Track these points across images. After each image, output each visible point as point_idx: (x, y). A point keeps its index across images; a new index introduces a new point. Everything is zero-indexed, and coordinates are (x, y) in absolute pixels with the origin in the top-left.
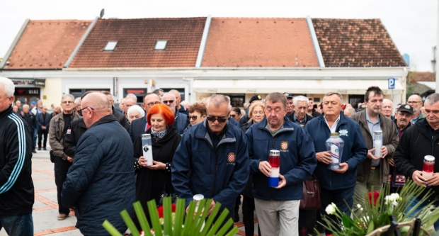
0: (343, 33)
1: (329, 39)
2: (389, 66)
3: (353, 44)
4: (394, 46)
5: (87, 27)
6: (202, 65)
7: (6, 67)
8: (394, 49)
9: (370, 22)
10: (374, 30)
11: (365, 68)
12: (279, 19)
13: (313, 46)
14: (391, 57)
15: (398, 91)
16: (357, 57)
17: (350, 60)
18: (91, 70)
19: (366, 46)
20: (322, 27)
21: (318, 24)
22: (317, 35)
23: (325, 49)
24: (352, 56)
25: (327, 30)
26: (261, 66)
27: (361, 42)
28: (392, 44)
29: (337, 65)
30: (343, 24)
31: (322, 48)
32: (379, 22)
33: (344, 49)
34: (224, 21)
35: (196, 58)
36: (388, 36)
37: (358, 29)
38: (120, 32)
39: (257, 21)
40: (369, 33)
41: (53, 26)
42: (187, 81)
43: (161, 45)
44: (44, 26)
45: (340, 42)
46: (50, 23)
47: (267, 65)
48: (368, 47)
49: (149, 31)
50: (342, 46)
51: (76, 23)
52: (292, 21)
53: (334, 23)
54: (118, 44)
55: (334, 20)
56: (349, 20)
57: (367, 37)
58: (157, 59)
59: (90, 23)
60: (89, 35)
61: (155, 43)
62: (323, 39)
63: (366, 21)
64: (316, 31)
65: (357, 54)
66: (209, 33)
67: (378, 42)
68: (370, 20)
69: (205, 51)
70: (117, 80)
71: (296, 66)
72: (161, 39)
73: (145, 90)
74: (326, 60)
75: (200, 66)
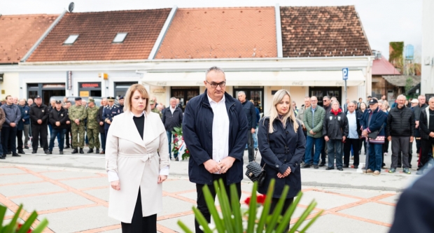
0: (310, 21)
1: (294, 28)
2: (352, 55)
3: (319, 33)
4: (363, 34)
5: (53, 20)
8: (363, 37)
9: (343, 10)
10: (345, 18)
11: (326, 57)
12: (246, 8)
13: (275, 35)
14: (357, 45)
16: (320, 46)
17: (312, 49)
18: (46, 64)
19: (333, 35)
20: (289, 16)
21: (286, 12)
22: (282, 24)
23: (288, 39)
24: (315, 44)
25: (296, 18)
26: (216, 57)
27: (328, 30)
28: (361, 32)
29: (296, 55)
30: (313, 12)
31: (284, 37)
32: (353, 9)
33: (307, 39)
34: (189, 12)
35: (151, 50)
36: (359, 24)
37: (329, 16)
38: (84, 25)
39: (223, 11)
40: (340, 20)
41: (21, 21)
42: (140, 74)
43: (120, 37)
44: (13, 21)
45: (306, 31)
46: (19, 18)
47: (222, 57)
48: (335, 35)
49: (112, 23)
50: (307, 35)
51: (44, 17)
52: (259, 10)
53: (304, 12)
54: (79, 37)
55: (304, 8)
56: (322, 8)
57: (336, 25)
58: (112, 52)
59: (57, 17)
60: (54, 29)
61: (115, 36)
62: (288, 28)
63: (339, 8)
64: (282, 20)
65: (321, 43)
66: (171, 24)
67: (346, 30)
68: (343, 7)
70: (71, 74)
71: (253, 57)
72: (122, 32)
73: (99, 84)
74: (285, 50)
75: (154, 58)
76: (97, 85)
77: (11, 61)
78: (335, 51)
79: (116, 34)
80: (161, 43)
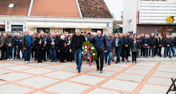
0: (89, 4)
1: (84, 6)
2: (106, 18)
3: (93, 9)
4: (108, 10)
6: (30, 15)
10: (101, 4)
11: (98, 18)
13: (78, 9)
14: (107, 15)
15: (110, 27)
16: (95, 14)
17: (92, 15)
19: (98, 10)
20: (81, 2)
22: (79, 4)
24: (93, 13)
25: (83, 3)
26: (56, 16)
27: (96, 8)
29: (87, 17)
30: (89, 1)
31: (81, 10)
33: (90, 11)
35: (28, 12)
36: (106, 6)
37: (95, 3)
40: (99, 5)
42: (24, 22)
43: (11, 6)
45: (88, 8)
47: (59, 16)
57: (98, 6)
58: (9, 12)
61: (9, 5)
62: (82, 6)
64: (79, 3)
65: (95, 13)
67: (102, 8)
69: (32, 9)
71: (71, 17)
72: (12, 3)
73: (4, 26)
74: (83, 15)
76: (3, 26)
78: (100, 16)
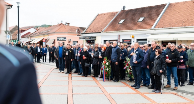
5: (116, 14)
7: (85, 33)
26: (185, 26)
34: (175, 5)
35: (153, 24)
38: (127, 15)
41: (105, 16)
42: (148, 35)
44: (102, 16)
46: (105, 14)
49: (139, 13)
51: (113, 13)
54: (125, 20)
58: (137, 26)
59: (118, 13)
60: (116, 18)
61: (139, 19)
70: (120, 36)
72: (142, 17)
73: (131, 40)
75: (154, 28)
77: (99, 32)
79: (140, 18)
80: (159, 21)
